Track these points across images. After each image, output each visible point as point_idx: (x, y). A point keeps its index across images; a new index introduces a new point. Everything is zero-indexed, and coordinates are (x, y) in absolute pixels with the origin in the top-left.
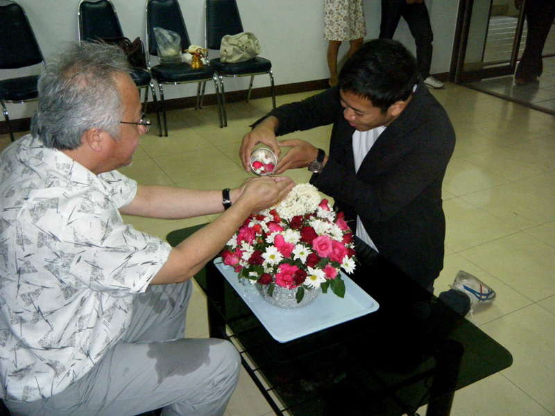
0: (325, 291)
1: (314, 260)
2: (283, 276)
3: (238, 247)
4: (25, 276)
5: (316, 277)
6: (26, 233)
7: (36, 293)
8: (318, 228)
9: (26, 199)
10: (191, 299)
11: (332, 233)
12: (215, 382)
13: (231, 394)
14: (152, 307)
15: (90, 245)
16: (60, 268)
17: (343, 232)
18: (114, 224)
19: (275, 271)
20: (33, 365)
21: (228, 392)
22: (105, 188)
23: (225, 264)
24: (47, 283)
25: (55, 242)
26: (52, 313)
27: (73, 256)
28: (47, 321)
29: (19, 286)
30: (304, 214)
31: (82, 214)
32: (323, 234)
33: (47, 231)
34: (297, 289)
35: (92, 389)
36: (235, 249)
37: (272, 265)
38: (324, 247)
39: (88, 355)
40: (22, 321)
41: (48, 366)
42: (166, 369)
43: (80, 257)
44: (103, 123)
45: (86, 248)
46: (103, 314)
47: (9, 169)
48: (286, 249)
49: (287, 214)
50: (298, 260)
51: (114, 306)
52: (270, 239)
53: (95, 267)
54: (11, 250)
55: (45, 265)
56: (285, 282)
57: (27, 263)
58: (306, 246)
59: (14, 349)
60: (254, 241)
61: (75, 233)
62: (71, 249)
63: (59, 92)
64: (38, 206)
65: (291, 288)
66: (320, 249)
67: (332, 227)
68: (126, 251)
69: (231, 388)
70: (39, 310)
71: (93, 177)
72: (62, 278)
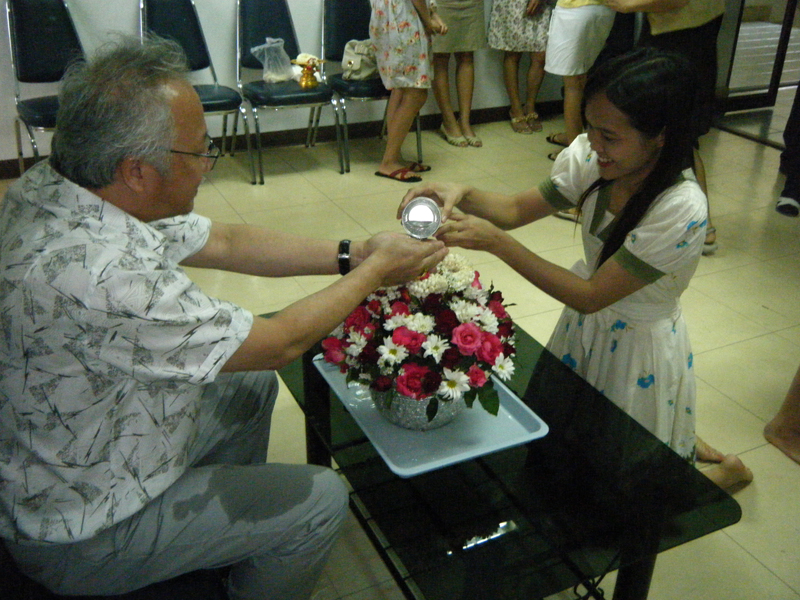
0: (469, 404)
1: (453, 359)
2: (408, 381)
3: (344, 337)
4: (35, 361)
5: (456, 385)
6: (37, 297)
7: (52, 384)
8: (462, 313)
9: (40, 251)
11: (482, 320)
12: (312, 525)
15: (129, 315)
16: (86, 348)
17: (498, 321)
18: (166, 286)
19: (396, 372)
20: (51, 488)
24: (67, 370)
25: (79, 310)
27: (105, 331)
28: (67, 427)
29: (26, 375)
30: (444, 292)
32: (469, 322)
33: (68, 294)
34: (427, 401)
36: (340, 340)
37: (392, 363)
38: (469, 339)
41: (72, 491)
43: (116, 333)
44: (143, 152)
45: (125, 320)
47: (18, 213)
48: (414, 341)
49: (421, 290)
50: (431, 358)
51: (182, 412)
53: (139, 348)
54: (15, 324)
55: (63, 343)
56: (411, 388)
57: (38, 341)
58: (443, 338)
59: (23, 467)
61: (108, 296)
62: (102, 321)
64: (55, 259)
65: (418, 398)
66: (462, 343)
67: (482, 313)
68: (185, 324)
69: (333, 535)
70: (55, 411)
71: (134, 221)
72: (90, 364)
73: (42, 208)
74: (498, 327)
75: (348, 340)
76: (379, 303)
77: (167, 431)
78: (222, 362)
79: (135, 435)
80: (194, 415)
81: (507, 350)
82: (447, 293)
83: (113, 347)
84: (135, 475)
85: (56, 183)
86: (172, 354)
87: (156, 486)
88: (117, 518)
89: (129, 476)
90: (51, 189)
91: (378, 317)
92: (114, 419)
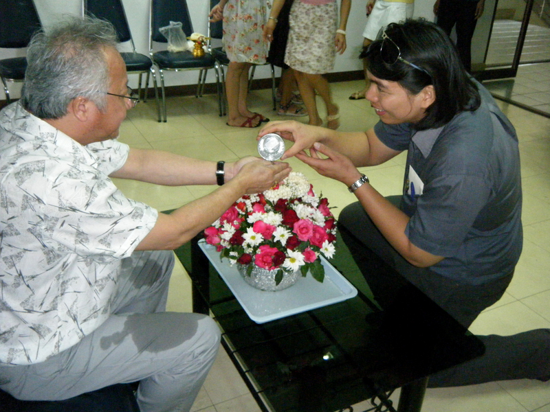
0: (304, 275)
1: (293, 243)
2: (263, 258)
3: (220, 227)
4: (7, 239)
5: (295, 261)
6: (10, 196)
7: (19, 256)
8: (301, 213)
9: (13, 164)
11: (314, 218)
12: (196, 354)
14: (133, 282)
15: (74, 210)
16: (43, 231)
17: (325, 218)
19: (254, 252)
20: (17, 326)
21: (207, 365)
22: (91, 156)
23: (207, 243)
24: (29, 246)
25: (39, 205)
27: (57, 220)
28: (28, 286)
30: (289, 198)
31: (68, 180)
32: (305, 218)
33: (32, 194)
34: (276, 271)
35: (74, 356)
36: (218, 229)
37: (252, 246)
38: (304, 231)
41: (31, 330)
43: (64, 221)
44: (90, 92)
45: (70, 213)
48: (267, 231)
49: (273, 196)
50: (279, 242)
51: (108, 277)
52: (251, 219)
55: (27, 228)
56: (265, 263)
57: (9, 226)
58: (287, 229)
60: (235, 221)
61: (59, 197)
62: (55, 213)
63: (47, 59)
64: (24, 169)
65: (269, 270)
66: (301, 232)
67: (314, 212)
68: (111, 217)
69: (210, 361)
70: (20, 274)
71: (78, 145)
72: (45, 242)
73: (14, 134)
74: (325, 222)
75: (223, 229)
76: (245, 204)
77: (98, 290)
78: (137, 243)
79: (75, 292)
80: (115, 279)
81: (331, 238)
82: (291, 198)
83: (62, 231)
84: (75, 319)
85: (24, 117)
86: (102, 237)
87: (89, 327)
88: (62, 349)
89: (71, 320)
90: (21, 122)
91: (244, 213)
92: (61, 281)
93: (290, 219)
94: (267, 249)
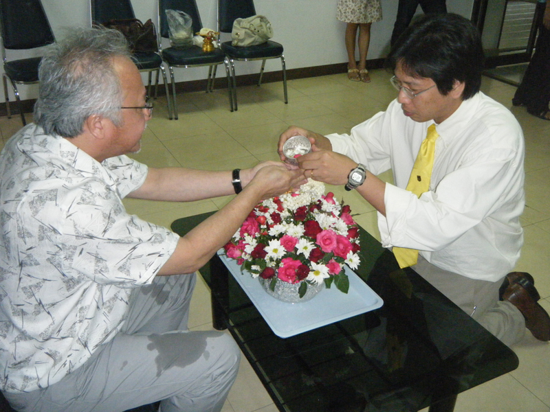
0: (328, 286)
1: (317, 255)
2: (286, 271)
3: (241, 239)
4: (26, 269)
5: (319, 272)
6: (26, 226)
7: (38, 286)
8: (323, 222)
9: (26, 191)
10: (194, 291)
11: (337, 227)
12: (214, 375)
13: (230, 389)
14: (155, 298)
15: (92, 237)
16: (62, 260)
17: (348, 227)
18: (117, 215)
19: (277, 265)
20: (32, 355)
21: (227, 386)
22: (110, 177)
23: (228, 257)
24: (49, 276)
25: (55, 236)
26: (53, 305)
27: (75, 248)
28: (49, 313)
29: (20, 279)
31: (83, 206)
32: (328, 228)
33: (47, 224)
34: (300, 284)
36: (238, 241)
37: (275, 259)
38: (328, 242)
39: (85, 345)
40: (23, 313)
41: (47, 355)
42: (165, 363)
43: (83, 249)
44: (102, 110)
45: (88, 240)
46: (103, 304)
47: (11, 160)
48: (289, 243)
49: (292, 205)
50: (302, 254)
51: (115, 298)
52: (273, 231)
53: (99, 259)
54: (13, 243)
55: (46, 258)
56: (287, 276)
57: (29, 256)
58: (310, 241)
59: (15, 342)
60: (257, 233)
61: (75, 226)
62: (73, 241)
64: (37, 198)
65: (293, 283)
66: (324, 244)
67: (337, 222)
68: (130, 242)
69: (229, 383)
70: (40, 303)
72: (65, 272)
74: (348, 231)
76: (264, 217)
81: (355, 249)
82: (310, 205)
83: (81, 259)
86: (121, 265)
90: (41, 138)
91: (265, 227)
93: (312, 230)
94: (290, 262)
